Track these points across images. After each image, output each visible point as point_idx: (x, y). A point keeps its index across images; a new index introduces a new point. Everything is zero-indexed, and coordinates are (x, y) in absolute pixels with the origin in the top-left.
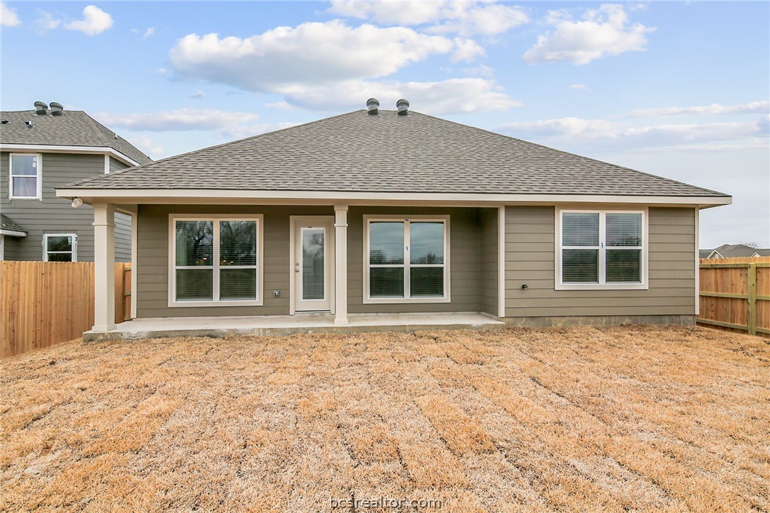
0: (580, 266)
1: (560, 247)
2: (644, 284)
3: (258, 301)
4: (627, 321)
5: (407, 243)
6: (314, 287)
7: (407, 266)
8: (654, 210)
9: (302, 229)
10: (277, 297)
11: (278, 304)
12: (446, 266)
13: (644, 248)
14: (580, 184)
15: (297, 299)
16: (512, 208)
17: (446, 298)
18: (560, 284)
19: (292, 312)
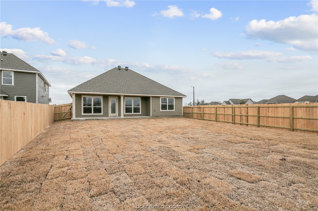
0: (164, 107)
1: (161, 104)
2: (174, 110)
3: (102, 114)
4: (172, 116)
5: (133, 102)
6: (113, 111)
7: (133, 107)
8: (175, 97)
9: (111, 99)
10: (106, 113)
11: (106, 114)
12: (140, 107)
13: (174, 104)
14: (164, 93)
15: (110, 114)
16: (152, 97)
17: (140, 113)
18: (161, 110)
19: (109, 116)
